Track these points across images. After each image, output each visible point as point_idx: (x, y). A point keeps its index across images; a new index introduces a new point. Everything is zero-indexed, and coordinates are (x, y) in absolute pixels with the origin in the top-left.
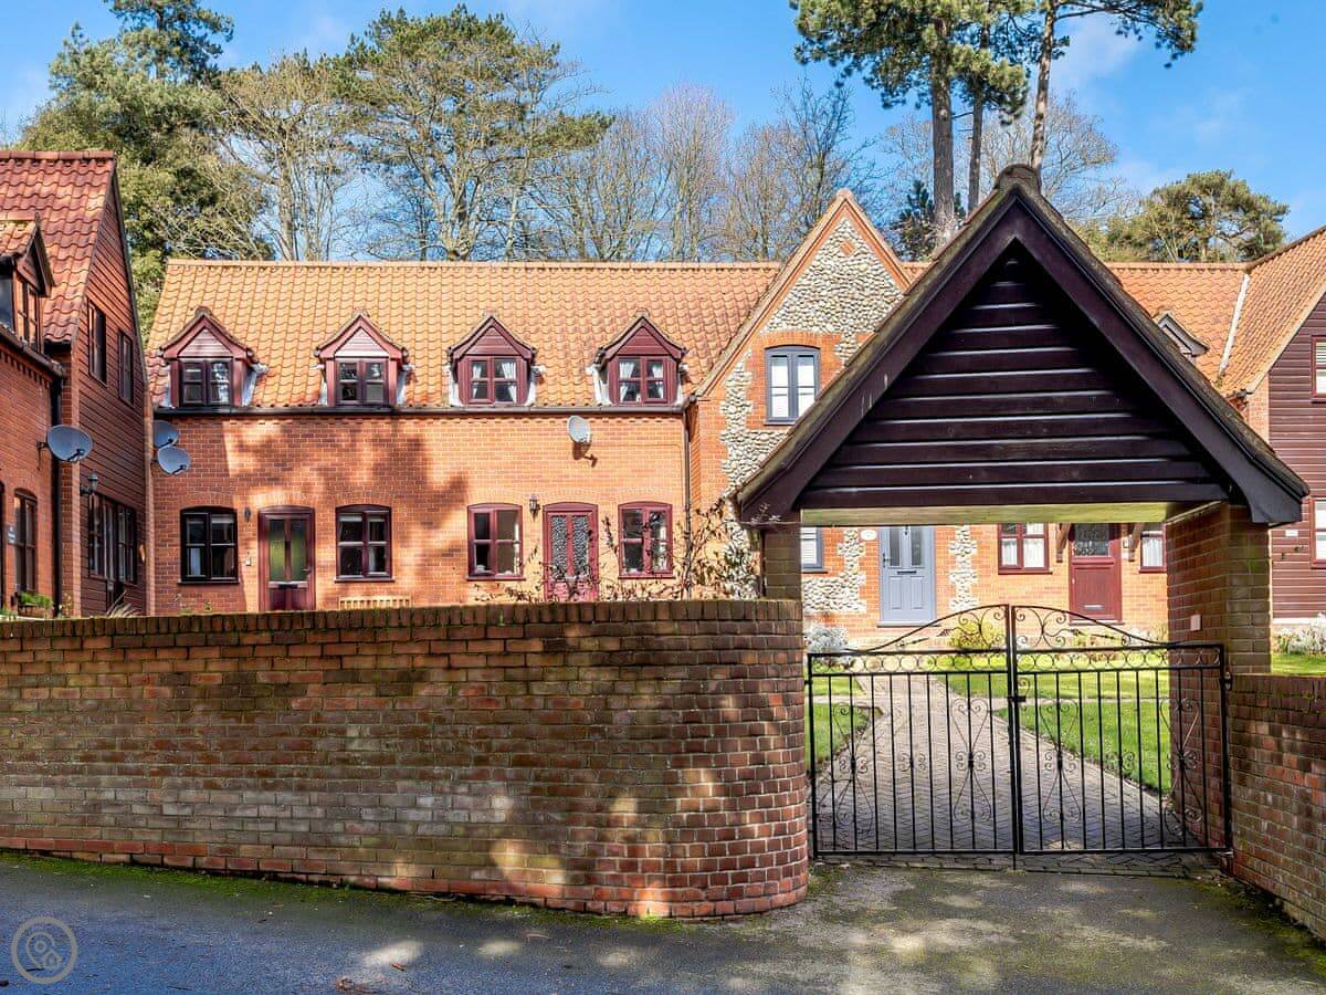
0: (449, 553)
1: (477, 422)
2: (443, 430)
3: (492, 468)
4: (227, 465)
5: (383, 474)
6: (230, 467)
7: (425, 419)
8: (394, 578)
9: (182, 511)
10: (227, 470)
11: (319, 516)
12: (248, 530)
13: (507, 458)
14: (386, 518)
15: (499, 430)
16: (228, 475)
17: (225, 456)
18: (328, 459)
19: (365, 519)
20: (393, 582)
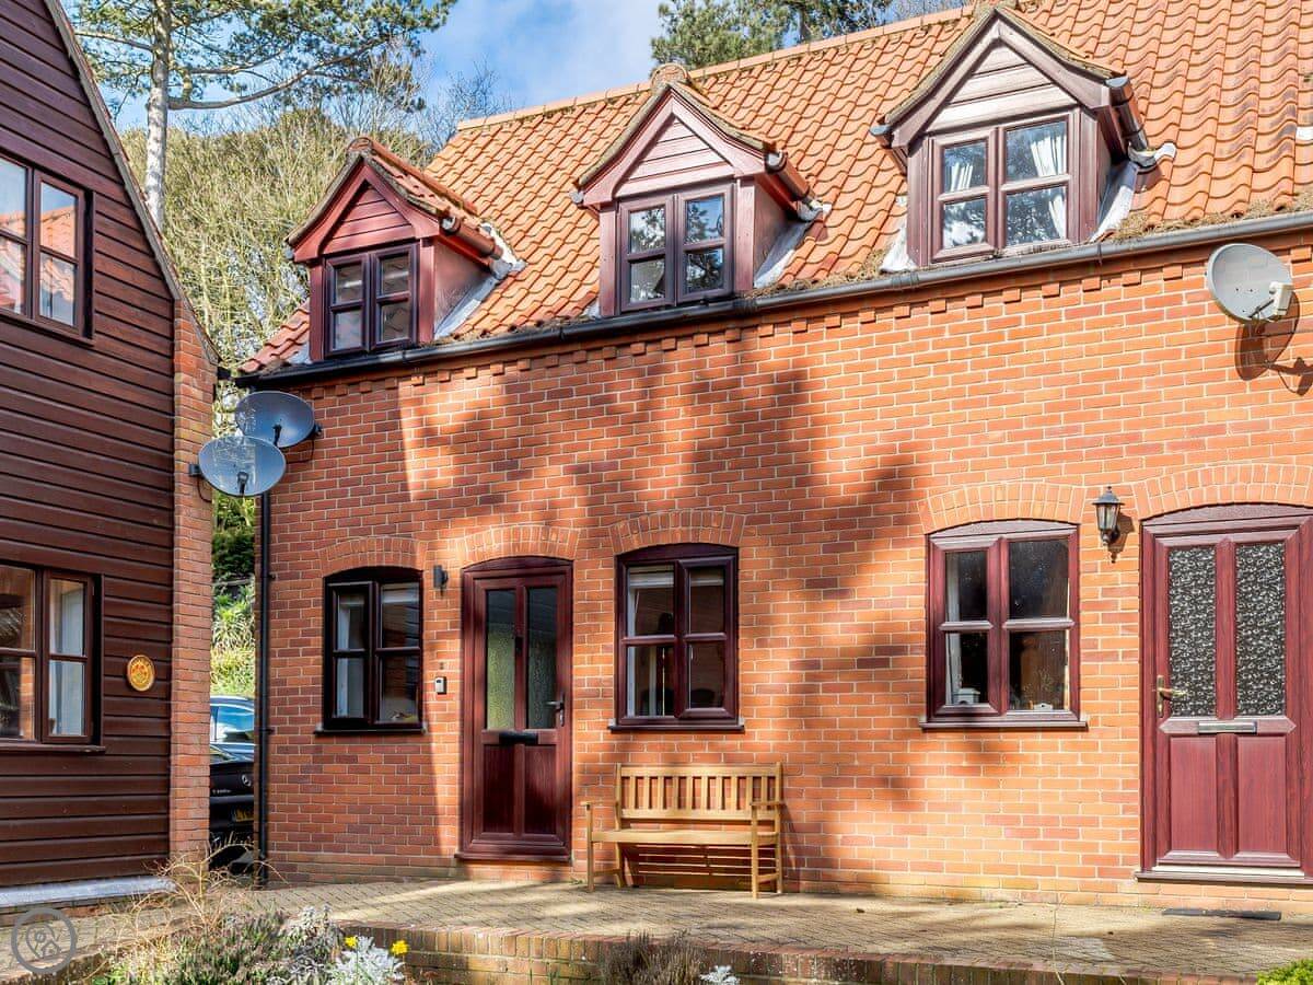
0: (877, 657)
1: (958, 309)
2: (869, 341)
3: (993, 427)
4: (405, 478)
5: (721, 466)
6: (412, 480)
7: (821, 318)
8: (742, 721)
9: (328, 579)
10: (405, 487)
11: (581, 576)
12: (441, 616)
13: (1038, 396)
14: (725, 576)
15: (1017, 321)
16: (406, 498)
17: (402, 458)
18: (599, 444)
19: (679, 580)
20: (740, 731)
